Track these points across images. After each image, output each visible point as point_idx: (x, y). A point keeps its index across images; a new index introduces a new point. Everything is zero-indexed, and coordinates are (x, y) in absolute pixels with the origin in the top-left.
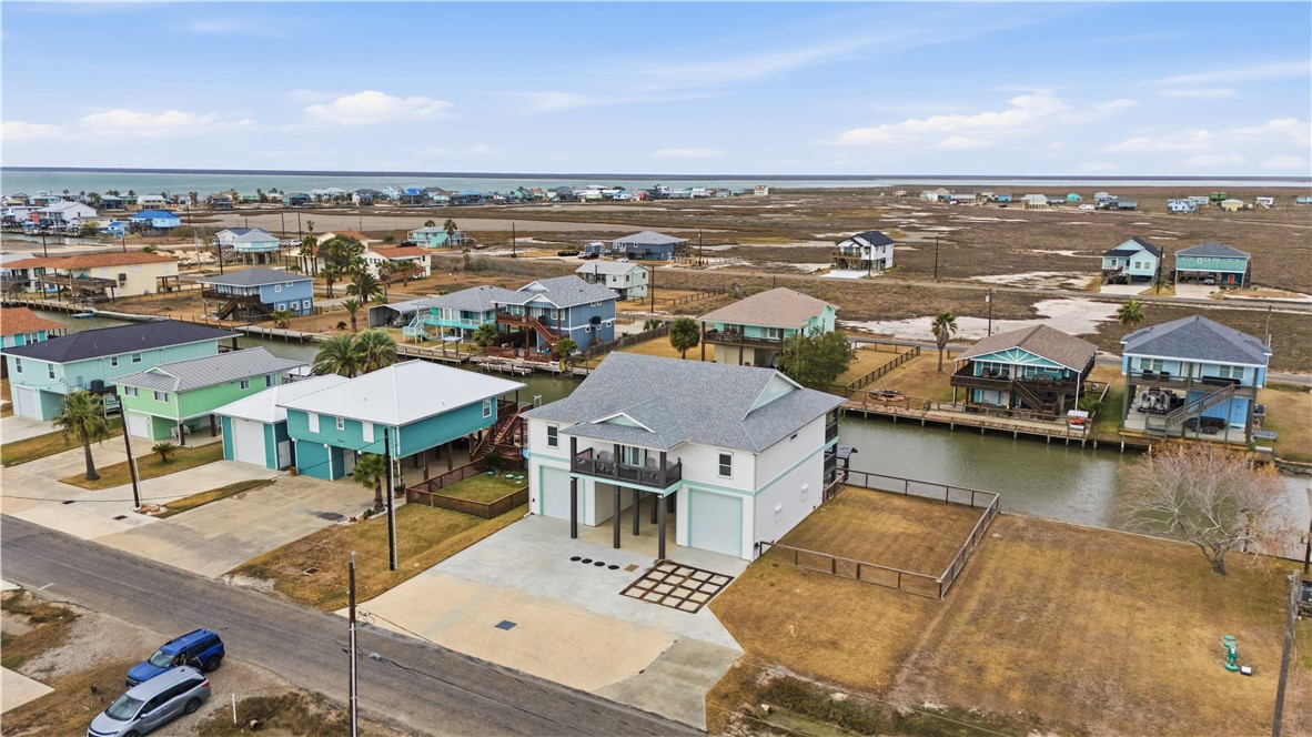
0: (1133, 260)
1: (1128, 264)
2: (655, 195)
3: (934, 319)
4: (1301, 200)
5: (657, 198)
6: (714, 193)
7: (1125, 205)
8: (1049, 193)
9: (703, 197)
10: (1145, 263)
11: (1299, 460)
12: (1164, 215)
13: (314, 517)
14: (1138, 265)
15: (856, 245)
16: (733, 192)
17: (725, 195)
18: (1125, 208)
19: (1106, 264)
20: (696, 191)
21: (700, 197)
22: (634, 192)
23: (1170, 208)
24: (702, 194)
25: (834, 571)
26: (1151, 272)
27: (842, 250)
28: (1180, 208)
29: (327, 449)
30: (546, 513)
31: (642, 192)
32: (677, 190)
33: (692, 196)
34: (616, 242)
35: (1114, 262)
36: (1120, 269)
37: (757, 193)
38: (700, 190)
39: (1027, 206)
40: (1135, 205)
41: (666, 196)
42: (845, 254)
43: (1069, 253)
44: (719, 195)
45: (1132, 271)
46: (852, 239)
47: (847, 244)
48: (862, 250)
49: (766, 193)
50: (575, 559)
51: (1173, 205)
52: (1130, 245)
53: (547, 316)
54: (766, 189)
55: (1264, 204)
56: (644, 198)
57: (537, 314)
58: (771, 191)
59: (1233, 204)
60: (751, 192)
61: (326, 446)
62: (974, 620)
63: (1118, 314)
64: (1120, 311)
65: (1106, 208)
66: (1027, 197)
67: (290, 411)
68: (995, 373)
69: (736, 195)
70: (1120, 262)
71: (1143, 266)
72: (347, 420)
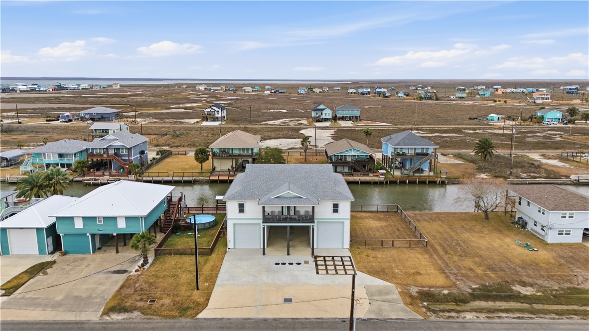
0: (324, 112)
1: (322, 114)
2: (60, 88)
3: (301, 139)
4: (334, 88)
5: (62, 90)
6: (92, 87)
7: (281, 91)
8: (253, 86)
9: (87, 89)
10: (328, 113)
11: (451, 179)
12: (297, 95)
13: (110, 275)
14: (326, 114)
15: (213, 110)
16: (102, 86)
17: (98, 88)
18: (281, 92)
19: (313, 114)
20: (82, 86)
21: (85, 89)
22: (48, 87)
23: (299, 92)
24: (86, 87)
25: (382, 245)
26: (330, 117)
27: (206, 113)
28: (302, 92)
29: (89, 236)
30: (237, 247)
31: (53, 87)
32: (71, 85)
33: (81, 89)
34: (82, 113)
35: (317, 113)
36: (319, 116)
37: (114, 87)
38: (85, 85)
39: (245, 92)
40: (285, 91)
41: (66, 89)
42: (208, 114)
43: (284, 111)
44: (95, 88)
45: (324, 116)
46: (210, 107)
47: (209, 110)
48: (216, 112)
49: (119, 87)
50: (277, 264)
51: (299, 91)
52: (321, 107)
53: (118, 152)
54: (119, 85)
55: (326, 90)
56: (54, 90)
57: (112, 152)
58: (120, 86)
59: (317, 90)
60: (110, 86)
61: (88, 234)
62: (446, 253)
63: (334, 133)
64: (335, 132)
65: (275, 92)
66: (244, 88)
67: (58, 218)
68: (341, 159)
69: (103, 87)
70: (319, 114)
71: (327, 115)
72: (105, 218)
